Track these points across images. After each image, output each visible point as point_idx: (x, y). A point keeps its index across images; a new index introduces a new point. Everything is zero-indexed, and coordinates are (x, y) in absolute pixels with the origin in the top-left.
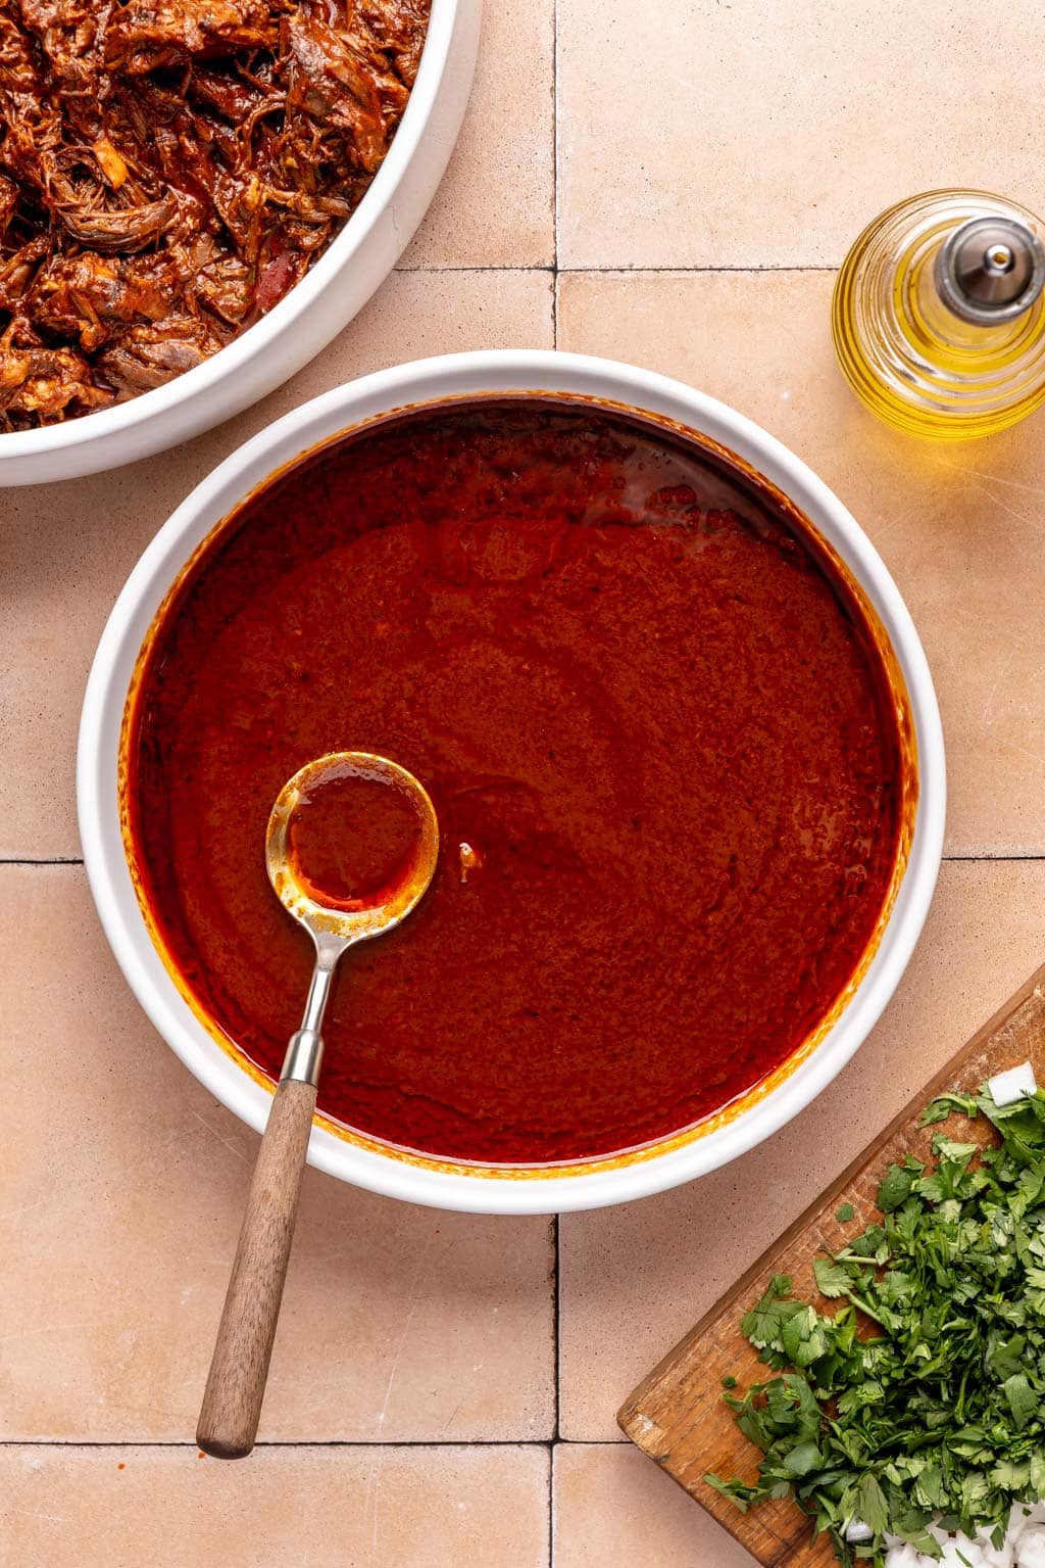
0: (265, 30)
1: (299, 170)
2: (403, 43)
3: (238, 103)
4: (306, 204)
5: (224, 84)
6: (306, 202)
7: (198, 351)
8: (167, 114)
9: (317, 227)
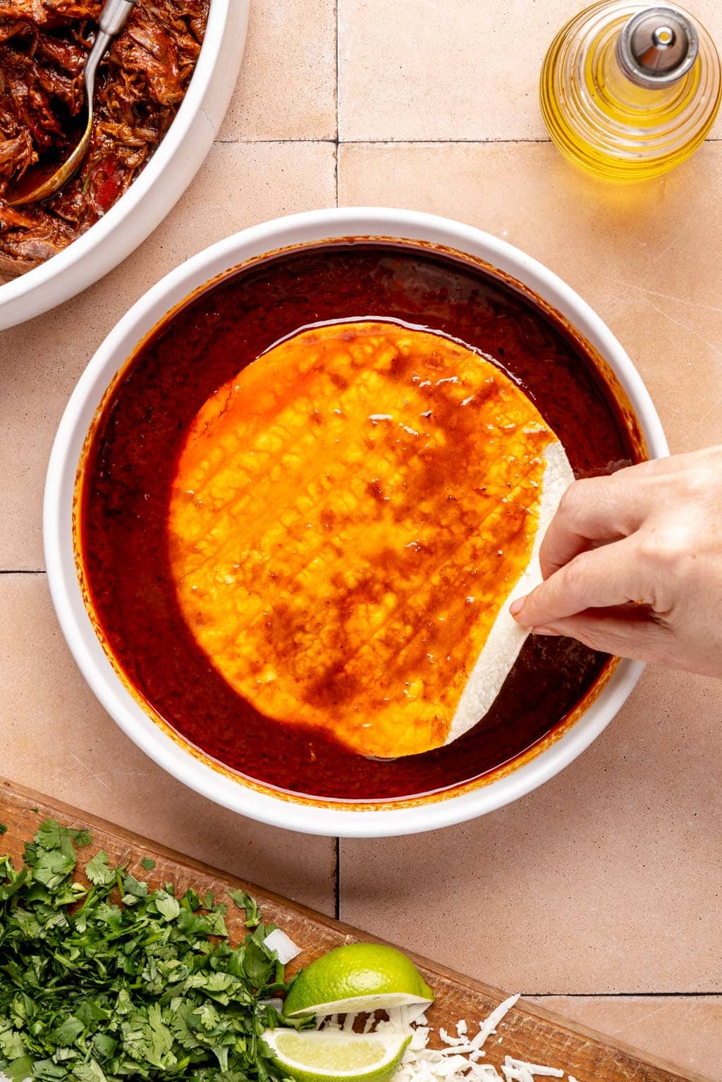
0: (92, 7)
1: (121, 109)
2: (195, 10)
3: (74, 59)
4: (126, 132)
5: (63, 46)
6: (127, 130)
7: (52, 245)
8: (20, 71)
9: (138, 150)
